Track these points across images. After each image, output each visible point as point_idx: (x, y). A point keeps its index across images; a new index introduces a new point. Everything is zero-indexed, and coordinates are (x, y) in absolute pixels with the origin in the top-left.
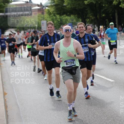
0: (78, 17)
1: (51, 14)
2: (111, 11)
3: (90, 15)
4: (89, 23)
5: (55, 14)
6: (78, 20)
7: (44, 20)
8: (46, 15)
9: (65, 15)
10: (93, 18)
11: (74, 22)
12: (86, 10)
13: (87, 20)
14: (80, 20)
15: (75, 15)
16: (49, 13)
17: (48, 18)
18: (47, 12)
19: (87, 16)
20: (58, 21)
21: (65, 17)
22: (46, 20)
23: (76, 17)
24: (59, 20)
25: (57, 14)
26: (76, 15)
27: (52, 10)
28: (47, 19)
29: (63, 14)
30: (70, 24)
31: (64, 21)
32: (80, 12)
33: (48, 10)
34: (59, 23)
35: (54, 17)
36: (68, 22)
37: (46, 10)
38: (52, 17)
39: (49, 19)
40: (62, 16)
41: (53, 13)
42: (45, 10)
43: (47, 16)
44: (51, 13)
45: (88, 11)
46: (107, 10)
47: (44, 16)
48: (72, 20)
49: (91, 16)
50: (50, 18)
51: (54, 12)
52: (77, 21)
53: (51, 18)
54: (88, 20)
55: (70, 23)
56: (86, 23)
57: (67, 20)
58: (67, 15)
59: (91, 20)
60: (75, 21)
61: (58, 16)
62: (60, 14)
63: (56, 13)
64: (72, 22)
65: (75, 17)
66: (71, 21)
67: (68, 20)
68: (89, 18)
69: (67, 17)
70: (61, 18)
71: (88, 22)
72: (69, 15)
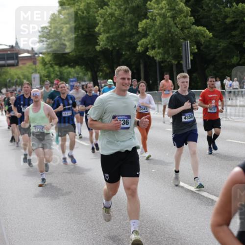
0: (87, 70)
1: (47, 64)
2: (134, 60)
3: (104, 66)
4: (102, 78)
5: (53, 65)
6: (86, 73)
7: (36, 73)
8: (39, 66)
9: (67, 66)
10: (108, 71)
11: (81, 77)
12: (99, 59)
13: (99, 74)
14: (89, 74)
15: (82, 66)
16: (44, 63)
17: (42, 69)
18: (41, 61)
19: (99, 68)
20: (56, 74)
21: (67, 68)
22: (38, 73)
23: (84, 69)
24: (58, 73)
25: (56, 64)
26: (84, 66)
27: (48, 58)
28: (41, 71)
29: (64, 64)
30: (74, 79)
31: (65, 75)
32: (89, 63)
33: (43, 58)
34: (59, 77)
35: (51, 69)
36: (71, 77)
37: (39, 59)
38: (48, 68)
39: (43, 71)
40: (63, 68)
41: (49, 63)
42: (37, 58)
43: (41, 67)
44: (46, 62)
45: (101, 61)
46: (129, 60)
47: (36, 67)
48: (78, 74)
49: (105, 69)
50: (45, 70)
51: (50, 61)
52: (85, 75)
53: (47, 70)
54: (101, 74)
55: (74, 77)
56: (98, 78)
57: (69, 73)
58: (70, 66)
59: (104, 73)
60: (81, 74)
61: (57, 68)
62: (60, 65)
63: (54, 62)
64: (77, 77)
65: (82, 69)
66: (75, 75)
67: (72, 73)
68: (102, 71)
69: (70, 69)
70: (61, 70)
71: (100, 77)
72: (73, 67)
